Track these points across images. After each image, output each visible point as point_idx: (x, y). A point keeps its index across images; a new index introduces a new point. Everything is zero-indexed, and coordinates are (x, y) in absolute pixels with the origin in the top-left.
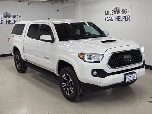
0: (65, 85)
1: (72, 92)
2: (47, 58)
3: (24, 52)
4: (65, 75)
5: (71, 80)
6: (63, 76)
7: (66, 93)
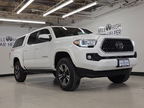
0: (62, 76)
1: (68, 80)
2: (45, 56)
3: (24, 60)
4: (61, 66)
5: (67, 68)
6: (60, 68)
7: (63, 84)
